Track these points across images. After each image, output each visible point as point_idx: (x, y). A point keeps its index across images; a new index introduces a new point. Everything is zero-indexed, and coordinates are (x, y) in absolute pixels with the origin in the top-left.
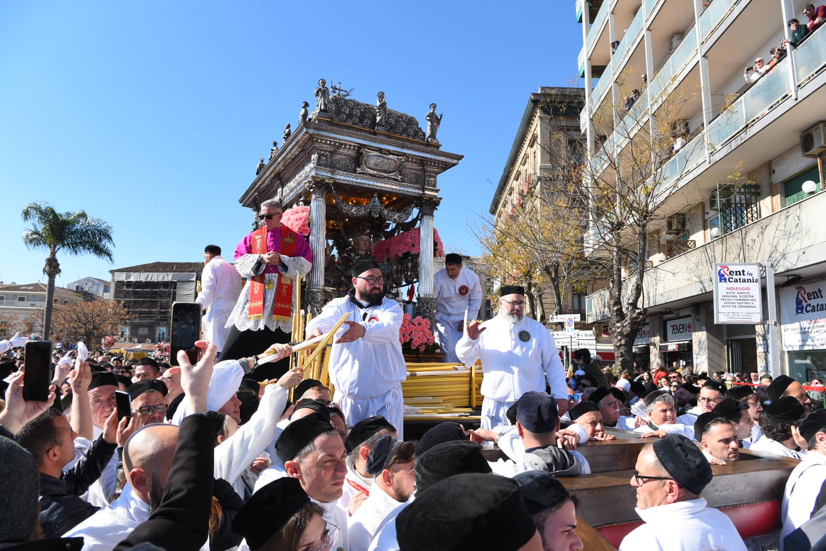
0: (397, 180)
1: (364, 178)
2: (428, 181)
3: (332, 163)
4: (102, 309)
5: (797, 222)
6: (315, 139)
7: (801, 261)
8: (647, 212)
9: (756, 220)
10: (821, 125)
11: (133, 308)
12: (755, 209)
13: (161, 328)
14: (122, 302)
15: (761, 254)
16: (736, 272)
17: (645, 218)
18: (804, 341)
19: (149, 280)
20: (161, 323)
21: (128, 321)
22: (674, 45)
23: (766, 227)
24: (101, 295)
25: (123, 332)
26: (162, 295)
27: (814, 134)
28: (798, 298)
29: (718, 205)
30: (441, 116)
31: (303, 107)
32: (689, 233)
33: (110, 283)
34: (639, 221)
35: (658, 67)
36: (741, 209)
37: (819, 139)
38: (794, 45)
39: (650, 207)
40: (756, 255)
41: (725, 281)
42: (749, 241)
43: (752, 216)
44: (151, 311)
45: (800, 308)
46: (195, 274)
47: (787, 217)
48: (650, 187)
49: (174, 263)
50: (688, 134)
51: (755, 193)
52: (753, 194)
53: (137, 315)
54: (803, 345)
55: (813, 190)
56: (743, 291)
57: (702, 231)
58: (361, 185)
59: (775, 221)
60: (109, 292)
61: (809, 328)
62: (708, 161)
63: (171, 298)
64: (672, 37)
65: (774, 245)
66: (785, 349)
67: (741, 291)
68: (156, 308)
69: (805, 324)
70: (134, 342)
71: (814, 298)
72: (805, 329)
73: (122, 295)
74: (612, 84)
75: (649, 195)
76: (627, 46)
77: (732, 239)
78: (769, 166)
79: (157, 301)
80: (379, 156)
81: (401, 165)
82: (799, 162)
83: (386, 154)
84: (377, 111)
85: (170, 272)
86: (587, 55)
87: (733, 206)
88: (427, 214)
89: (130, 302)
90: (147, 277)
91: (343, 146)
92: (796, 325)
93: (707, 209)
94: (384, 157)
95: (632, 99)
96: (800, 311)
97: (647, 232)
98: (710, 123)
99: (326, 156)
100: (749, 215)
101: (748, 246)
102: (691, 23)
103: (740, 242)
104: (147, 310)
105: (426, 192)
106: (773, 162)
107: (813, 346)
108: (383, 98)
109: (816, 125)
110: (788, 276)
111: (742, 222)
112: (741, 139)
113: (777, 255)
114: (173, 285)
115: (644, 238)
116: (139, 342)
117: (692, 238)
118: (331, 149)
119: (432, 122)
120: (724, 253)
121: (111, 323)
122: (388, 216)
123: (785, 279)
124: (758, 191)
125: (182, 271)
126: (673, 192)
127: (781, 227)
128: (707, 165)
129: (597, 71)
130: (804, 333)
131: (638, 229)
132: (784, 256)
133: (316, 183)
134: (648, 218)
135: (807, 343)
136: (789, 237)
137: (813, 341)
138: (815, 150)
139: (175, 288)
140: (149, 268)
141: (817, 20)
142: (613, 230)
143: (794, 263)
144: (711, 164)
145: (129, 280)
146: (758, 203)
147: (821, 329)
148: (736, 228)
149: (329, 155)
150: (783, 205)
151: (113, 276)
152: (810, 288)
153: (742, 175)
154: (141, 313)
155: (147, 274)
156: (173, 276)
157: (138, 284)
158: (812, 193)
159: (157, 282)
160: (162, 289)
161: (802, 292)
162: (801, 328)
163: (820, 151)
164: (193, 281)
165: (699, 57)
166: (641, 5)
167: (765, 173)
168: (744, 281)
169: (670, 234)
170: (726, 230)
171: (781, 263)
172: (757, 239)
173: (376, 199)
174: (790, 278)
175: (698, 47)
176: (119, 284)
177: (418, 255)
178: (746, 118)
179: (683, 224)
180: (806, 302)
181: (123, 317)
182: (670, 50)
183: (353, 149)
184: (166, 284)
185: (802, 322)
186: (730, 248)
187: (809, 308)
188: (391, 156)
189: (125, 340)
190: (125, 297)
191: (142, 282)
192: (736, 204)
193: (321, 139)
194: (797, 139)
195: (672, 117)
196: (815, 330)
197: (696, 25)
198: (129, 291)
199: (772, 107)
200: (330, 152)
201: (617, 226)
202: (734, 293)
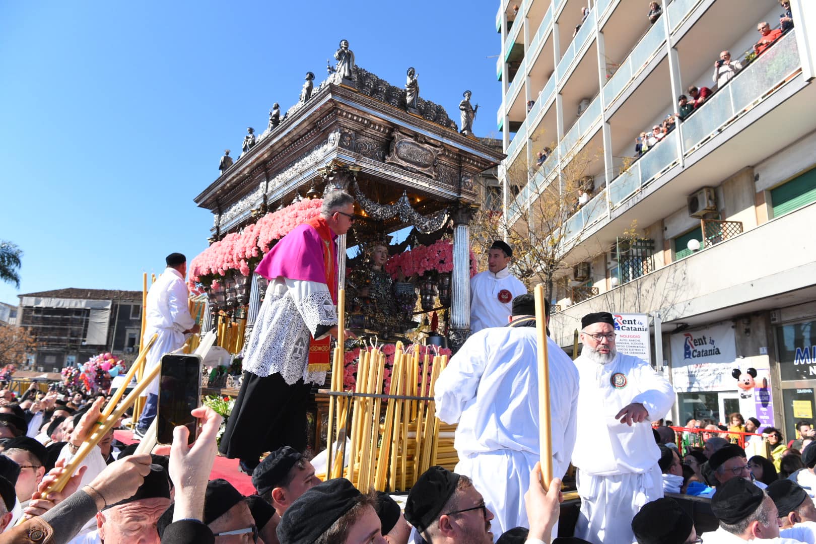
0: (431, 177)
1: (393, 170)
2: (465, 183)
3: (357, 146)
4: (7, 336)
5: (684, 276)
6: (339, 112)
7: (687, 311)
8: (553, 262)
9: (651, 272)
10: (705, 191)
11: (41, 335)
12: (649, 261)
13: (70, 357)
14: (30, 329)
15: (653, 304)
16: (629, 321)
17: (551, 266)
18: (691, 383)
19: (60, 306)
20: (71, 351)
21: (34, 349)
22: (582, 110)
23: (658, 279)
24: (6, 320)
25: (28, 360)
26: (74, 321)
27: (699, 197)
28: (686, 344)
29: (618, 257)
30: (477, 107)
31: (307, 79)
32: (593, 281)
33: (17, 308)
34: (546, 270)
35: (568, 127)
36: (637, 261)
37: (703, 203)
38: (682, 119)
39: (556, 257)
40: (649, 304)
41: (619, 329)
42: (643, 291)
43: (647, 268)
44: (61, 339)
45: (688, 354)
46: (110, 301)
47: (676, 271)
48: (556, 239)
49: (89, 290)
50: (592, 192)
51: (651, 246)
52: (647, 248)
53: (45, 343)
54: (690, 388)
55: (697, 248)
56: (635, 339)
57: (605, 279)
58: (389, 179)
59: (665, 274)
60: (15, 317)
61: (695, 372)
62: (609, 217)
63: (83, 326)
64: (581, 101)
65: (665, 295)
66: (676, 391)
67: (633, 339)
68: (66, 336)
69: (692, 367)
70: (40, 371)
71: (700, 344)
72: (692, 372)
73: (30, 322)
74: (527, 140)
75: (555, 247)
76: (541, 107)
77: (630, 288)
78: (662, 223)
79: (67, 329)
80: (412, 143)
81: (436, 158)
82: (686, 222)
83: (421, 142)
84: (408, 89)
85: (84, 298)
86: (506, 111)
87: (631, 258)
88: (462, 223)
89: (37, 329)
90: (59, 303)
91: (372, 126)
92: (685, 369)
93: (609, 260)
94: (418, 146)
95: (544, 155)
96: (687, 356)
97: (553, 280)
98: (611, 182)
99: (350, 136)
100: (645, 267)
101: (643, 295)
102: (596, 91)
103: (635, 291)
104: (56, 337)
105: (462, 196)
106: (665, 220)
107: (699, 388)
108: (413, 75)
109: (701, 189)
110: (677, 324)
111: (638, 273)
112: (638, 199)
113: (667, 305)
114: (86, 312)
115: (551, 285)
116: (45, 371)
117: (596, 285)
118: (357, 127)
119: (467, 112)
120: (622, 301)
121: (16, 351)
122: (418, 222)
123: (674, 327)
124: (653, 245)
125: (98, 299)
126: (577, 244)
127: (671, 280)
128: (608, 220)
129: (514, 127)
130: (691, 376)
131: (545, 277)
132: (673, 305)
133: (338, 169)
134: (554, 267)
135: (694, 385)
136: (677, 289)
137: (699, 384)
138: (700, 212)
139: (88, 315)
140: (62, 294)
141: (700, 100)
142: (522, 277)
143: (681, 312)
144: (612, 219)
145: (38, 306)
146: (652, 256)
147: (705, 373)
148: (633, 278)
149: (354, 135)
150: (674, 259)
151: (21, 301)
152: (696, 335)
153: (637, 231)
154: (49, 340)
155: (58, 300)
156: (87, 304)
157: (48, 310)
158: (696, 251)
159: (69, 309)
160: (74, 316)
161: (690, 339)
162: (689, 372)
163: (704, 213)
164: (107, 309)
165: (602, 123)
166: (554, 71)
167: (658, 229)
168: (635, 329)
169: (577, 280)
170: (625, 279)
171: (671, 312)
172: (650, 290)
173: (406, 199)
174: (679, 326)
175: (602, 113)
176: (27, 310)
177: (450, 274)
178: (642, 179)
179: (588, 272)
180: (693, 347)
181: (29, 344)
182: (579, 113)
183: (383, 132)
184: (78, 312)
185: (689, 366)
186: (628, 296)
187: (695, 354)
188: (426, 146)
189: (30, 369)
190: (33, 323)
191: (52, 308)
192: (633, 257)
193: (347, 113)
194: (685, 201)
195: (576, 176)
196: (700, 374)
197: (600, 93)
198: (37, 317)
199: (665, 171)
200: (356, 131)
201: (526, 273)
202: (626, 340)
